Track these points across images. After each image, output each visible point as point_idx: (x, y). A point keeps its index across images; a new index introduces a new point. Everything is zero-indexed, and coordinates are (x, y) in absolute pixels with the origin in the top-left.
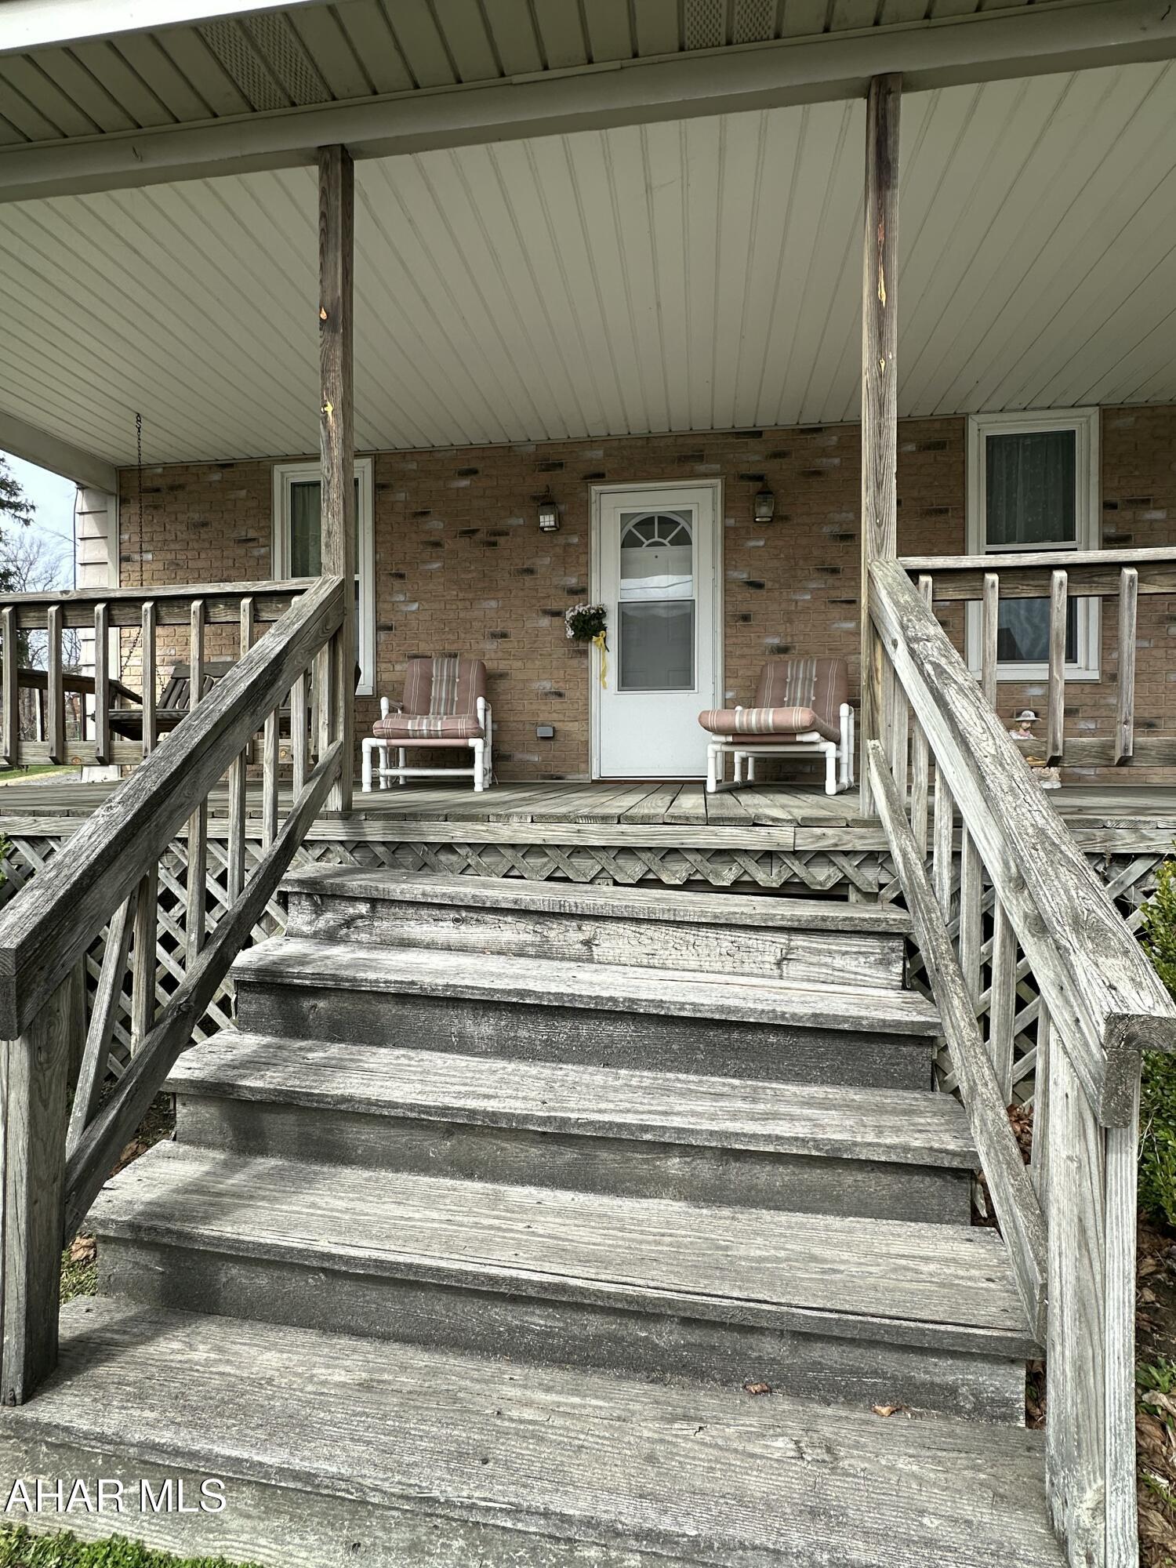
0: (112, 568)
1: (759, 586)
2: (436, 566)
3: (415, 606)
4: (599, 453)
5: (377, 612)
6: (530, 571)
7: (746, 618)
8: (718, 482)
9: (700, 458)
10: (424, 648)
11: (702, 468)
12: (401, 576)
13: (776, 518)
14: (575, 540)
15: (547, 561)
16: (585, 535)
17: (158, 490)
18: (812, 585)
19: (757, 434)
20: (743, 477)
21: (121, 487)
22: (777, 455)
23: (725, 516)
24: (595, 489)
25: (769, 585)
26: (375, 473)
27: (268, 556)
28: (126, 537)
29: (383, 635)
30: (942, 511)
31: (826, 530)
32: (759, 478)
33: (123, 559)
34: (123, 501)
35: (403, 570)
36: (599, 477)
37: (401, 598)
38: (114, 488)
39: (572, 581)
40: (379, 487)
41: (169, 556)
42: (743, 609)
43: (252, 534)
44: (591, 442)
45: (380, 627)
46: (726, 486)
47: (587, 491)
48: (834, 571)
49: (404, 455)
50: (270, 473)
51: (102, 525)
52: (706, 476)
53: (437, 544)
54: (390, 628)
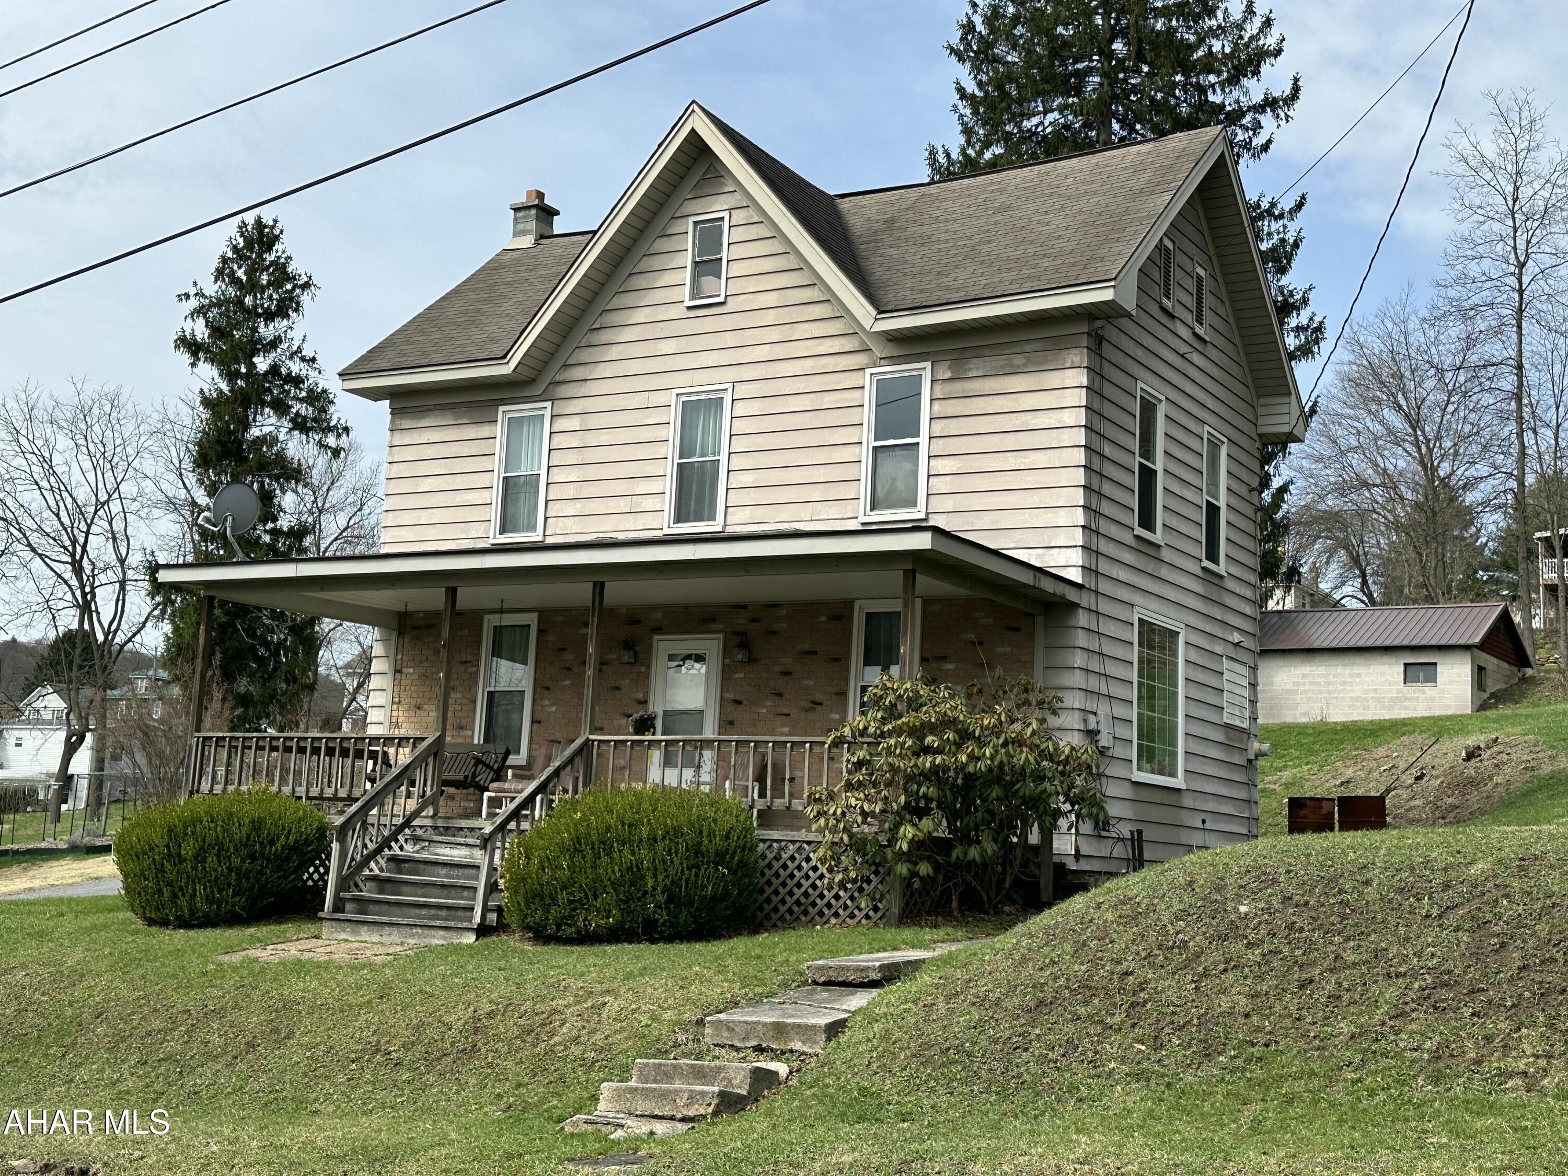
0: (390, 677)
1: (739, 702)
2: (568, 682)
3: (554, 709)
4: (659, 615)
5: (533, 711)
6: (618, 688)
7: (731, 723)
8: (721, 636)
9: (713, 620)
10: (558, 736)
11: (715, 626)
12: (548, 689)
13: (751, 660)
14: (643, 669)
15: (627, 682)
16: (649, 666)
17: (419, 628)
18: (768, 703)
19: (744, 607)
20: (735, 633)
21: (400, 625)
22: (754, 620)
23: (724, 658)
24: (656, 637)
25: (745, 702)
26: (539, 622)
27: (477, 673)
28: (399, 657)
29: (536, 726)
30: (838, 660)
31: (777, 668)
32: (744, 634)
33: (397, 671)
34: (401, 634)
35: (550, 684)
36: (658, 630)
37: (547, 702)
38: (395, 625)
39: (640, 696)
40: (540, 631)
41: (423, 671)
42: (730, 718)
43: (469, 658)
44: (655, 608)
45: (534, 721)
46: (725, 638)
47: (652, 639)
48: (780, 695)
49: (557, 611)
50: (482, 620)
51: (387, 648)
52: (716, 632)
53: (569, 669)
54: (539, 722)
